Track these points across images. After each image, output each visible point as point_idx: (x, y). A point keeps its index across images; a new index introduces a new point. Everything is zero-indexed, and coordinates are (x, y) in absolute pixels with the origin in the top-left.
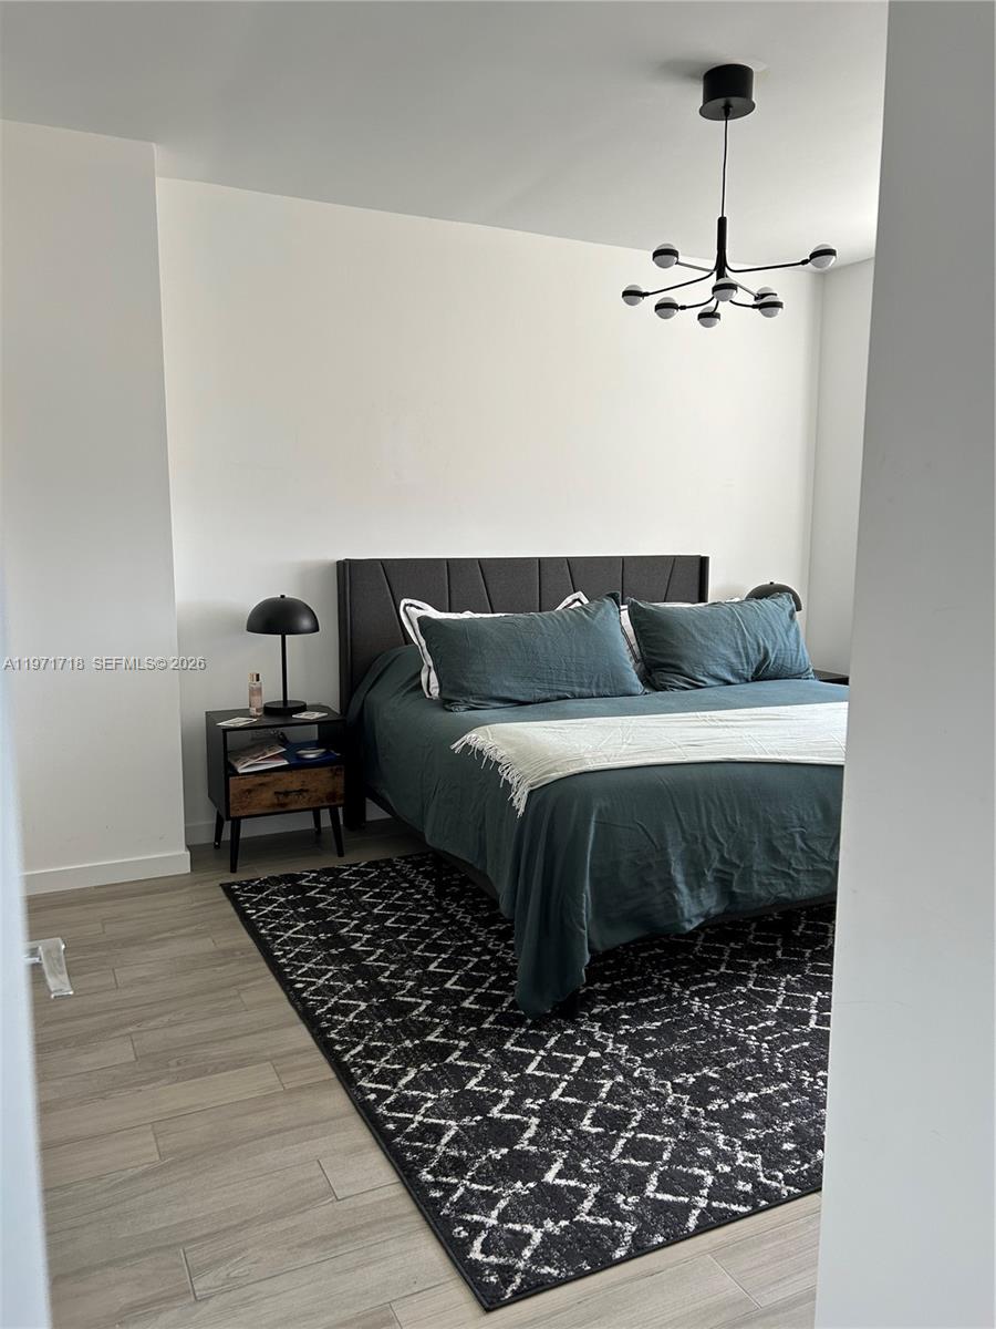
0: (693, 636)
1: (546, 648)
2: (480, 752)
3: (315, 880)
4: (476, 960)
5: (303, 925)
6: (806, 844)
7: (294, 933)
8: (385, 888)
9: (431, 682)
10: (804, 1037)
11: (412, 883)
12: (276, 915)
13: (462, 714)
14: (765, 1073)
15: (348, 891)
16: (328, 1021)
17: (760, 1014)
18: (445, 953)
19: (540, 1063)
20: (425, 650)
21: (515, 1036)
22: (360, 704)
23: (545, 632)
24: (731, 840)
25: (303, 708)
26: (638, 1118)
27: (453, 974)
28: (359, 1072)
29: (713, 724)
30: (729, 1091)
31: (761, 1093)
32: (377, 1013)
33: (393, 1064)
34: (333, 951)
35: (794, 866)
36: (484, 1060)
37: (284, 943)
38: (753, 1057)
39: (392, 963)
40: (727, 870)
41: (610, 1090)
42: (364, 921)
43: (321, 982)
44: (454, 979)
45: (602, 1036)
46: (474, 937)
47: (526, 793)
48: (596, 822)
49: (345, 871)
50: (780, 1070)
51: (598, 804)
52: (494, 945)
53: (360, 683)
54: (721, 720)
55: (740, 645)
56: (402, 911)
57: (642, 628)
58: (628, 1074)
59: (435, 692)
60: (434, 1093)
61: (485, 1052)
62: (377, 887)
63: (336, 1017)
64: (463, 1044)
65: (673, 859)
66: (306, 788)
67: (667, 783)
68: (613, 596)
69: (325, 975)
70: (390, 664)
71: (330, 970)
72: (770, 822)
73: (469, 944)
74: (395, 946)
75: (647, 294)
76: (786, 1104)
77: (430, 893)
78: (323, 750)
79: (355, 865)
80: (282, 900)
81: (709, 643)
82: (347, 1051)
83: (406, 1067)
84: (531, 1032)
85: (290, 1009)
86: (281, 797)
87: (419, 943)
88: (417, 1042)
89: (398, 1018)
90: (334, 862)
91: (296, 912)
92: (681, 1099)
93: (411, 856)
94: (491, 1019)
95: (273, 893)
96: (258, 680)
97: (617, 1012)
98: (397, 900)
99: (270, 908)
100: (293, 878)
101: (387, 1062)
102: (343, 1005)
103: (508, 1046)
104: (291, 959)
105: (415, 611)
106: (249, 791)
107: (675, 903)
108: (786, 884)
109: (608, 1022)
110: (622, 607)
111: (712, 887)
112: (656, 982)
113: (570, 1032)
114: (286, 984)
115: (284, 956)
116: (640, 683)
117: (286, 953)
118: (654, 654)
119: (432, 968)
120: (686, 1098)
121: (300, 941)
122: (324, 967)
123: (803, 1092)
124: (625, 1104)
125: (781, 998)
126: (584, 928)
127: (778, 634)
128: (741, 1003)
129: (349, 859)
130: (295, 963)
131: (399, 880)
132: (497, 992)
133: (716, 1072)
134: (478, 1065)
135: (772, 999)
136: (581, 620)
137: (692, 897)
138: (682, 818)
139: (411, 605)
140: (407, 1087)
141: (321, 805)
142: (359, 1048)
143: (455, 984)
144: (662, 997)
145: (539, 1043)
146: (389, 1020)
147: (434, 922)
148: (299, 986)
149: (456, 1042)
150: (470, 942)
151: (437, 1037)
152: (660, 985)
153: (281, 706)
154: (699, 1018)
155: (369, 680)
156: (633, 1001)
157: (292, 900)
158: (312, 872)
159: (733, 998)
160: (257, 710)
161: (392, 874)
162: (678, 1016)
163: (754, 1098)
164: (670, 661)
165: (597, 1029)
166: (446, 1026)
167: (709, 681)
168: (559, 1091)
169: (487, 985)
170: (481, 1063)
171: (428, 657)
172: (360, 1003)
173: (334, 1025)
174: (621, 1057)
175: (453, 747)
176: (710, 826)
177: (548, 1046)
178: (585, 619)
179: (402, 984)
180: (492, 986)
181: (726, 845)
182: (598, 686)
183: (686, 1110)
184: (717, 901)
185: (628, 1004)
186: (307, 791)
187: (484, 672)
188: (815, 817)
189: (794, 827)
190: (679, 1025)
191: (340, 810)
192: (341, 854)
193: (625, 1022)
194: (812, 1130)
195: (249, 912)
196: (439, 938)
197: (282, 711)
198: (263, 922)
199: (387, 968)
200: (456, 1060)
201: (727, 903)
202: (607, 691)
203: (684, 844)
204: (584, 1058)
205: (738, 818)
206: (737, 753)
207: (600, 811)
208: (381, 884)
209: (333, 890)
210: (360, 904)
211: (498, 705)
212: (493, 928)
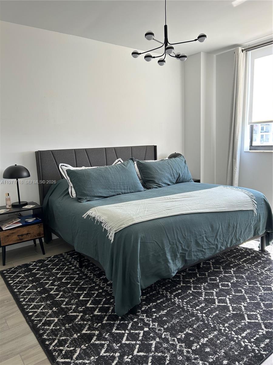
0: (158, 171)
1: (112, 178)
2: (94, 218)
3: (35, 265)
4: (97, 292)
5: (31, 285)
6: (207, 240)
7: (28, 290)
8: (61, 266)
9: (73, 192)
10: (215, 309)
11: (70, 262)
12: (21, 282)
13: (85, 203)
14: (207, 328)
15: (47, 269)
16: (43, 329)
17: (199, 301)
18: (85, 291)
19: (127, 337)
20: (70, 181)
21: (116, 325)
22: (47, 201)
23: (111, 172)
24: (185, 242)
25: (26, 204)
26: (168, 358)
27: (89, 300)
28: (57, 354)
29: (171, 200)
30: (198, 339)
31: (209, 338)
32: (62, 323)
33: (70, 347)
34: (43, 296)
35: (204, 247)
36: (105, 339)
37: (24, 295)
38: (201, 321)
39: (66, 298)
40: (184, 252)
41: (155, 346)
42: (54, 281)
43: (39, 311)
44: (90, 302)
45: (147, 320)
46: (95, 282)
47: (114, 234)
48: (140, 242)
49: (46, 260)
50: (212, 326)
51: (141, 235)
52: (103, 285)
53: (46, 194)
54: (173, 199)
55: (172, 173)
56: (68, 275)
57: (142, 169)
58: (160, 337)
59: (74, 195)
60: (88, 360)
61: (105, 335)
62: (58, 266)
63: (46, 327)
64: (97, 332)
65: (167, 251)
66: (29, 233)
67: (163, 225)
68: (132, 159)
69: (40, 307)
70: (57, 186)
71: (42, 305)
72: (196, 234)
73: (94, 286)
74: (66, 290)
75: (140, 54)
76: (218, 342)
77: (77, 266)
78: (35, 218)
79: (50, 257)
80: (23, 275)
81: (162, 173)
82: (51, 344)
83: (76, 348)
84: (121, 322)
85: (27, 326)
86: (20, 237)
87: (75, 288)
88: (79, 334)
89: (70, 324)
90: (42, 257)
91: (28, 280)
92: (182, 346)
93: (69, 252)
94: (106, 318)
95: (20, 273)
96: (8, 195)
97: (150, 308)
98: (66, 270)
99: (18, 280)
100: (26, 266)
101: (68, 347)
102: (48, 320)
103: (114, 331)
104: (27, 302)
105: (65, 168)
106: (8, 236)
107: (169, 267)
108: (202, 254)
109: (149, 313)
110: (135, 162)
111: (180, 259)
112: (161, 293)
113: (136, 320)
114: (25, 313)
115: (24, 301)
116: (143, 187)
117: (25, 299)
118: (146, 177)
119: (81, 298)
120: (183, 345)
121: (30, 293)
122: (40, 303)
123: (223, 335)
124: (162, 352)
125: (204, 293)
126: (139, 283)
127: (182, 168)
128: (191, 298)
129: (47, 255)
130: (29, 303)
131: (66, 262)
132: (106, 306)
133: (191, 330)
134: (103, 342)
135: (200, 294)
136: (123, 168)
137: (174, 264)
138: (169, 236)
139: (63, 165)
140: (77, 359)
141: (36, 238)
142: (56, 341)
143: (90, 304)
144: (165, 299)
145: (125, 327)
146: (67, 325)
147: (80, 278)
148: (30, 314)
149: (94, 332)
150: (94, 285)
151: (86, 331)
152: (163, 294)
153: (18, 204)
154: (179, 305)
155: (50, 192)
156: (155, 302)
157: (27, 275)
158: (34, 262)
159: (188, 296)
160: (9, 206)
161: (63, 260)
162: (172, 306)
163: (207, 341)
164: (151, 179)
165: (145, 317)
166: (89, 325)
167: (164, 185)
168: (136, 350)
169: (102, 303)
170: (105, 341)
171: (71, 183)
172: (55, 319)
173: (45, 331)
174: (156, 329)
175: (83, 216)
176: (178, 238)
177: (129, 328)
178: (124, 167)
179: (71, 307)
180: (104, 303)
181: (183, 244)
182: (130, 189)
183: (185, 351)
184: (181, 264)
185: (154, 304)
186: (30, 233)
187: (92, 188)
188: (209, 230)
189: (203, 234)
190: (173, 310)
191: (43, 239)
192: (44, 254)
193: (154, 312)
194: (231, 353)
195: (10, 282)
196: (83, 284)
197: (19, 206)
198: (16, 286)
199: (64, 301)
200: (95, 341)
201: (184, 264)
202: (133, 191)
203: (170, 246)
204: (143, 331)
205: (186, 234)
206: (183, 211)
207: (141, 239)
208: (59, 264)
209: (42, 269)
210: (52, 274)
211: (97, 199)
212: (101, 278)
